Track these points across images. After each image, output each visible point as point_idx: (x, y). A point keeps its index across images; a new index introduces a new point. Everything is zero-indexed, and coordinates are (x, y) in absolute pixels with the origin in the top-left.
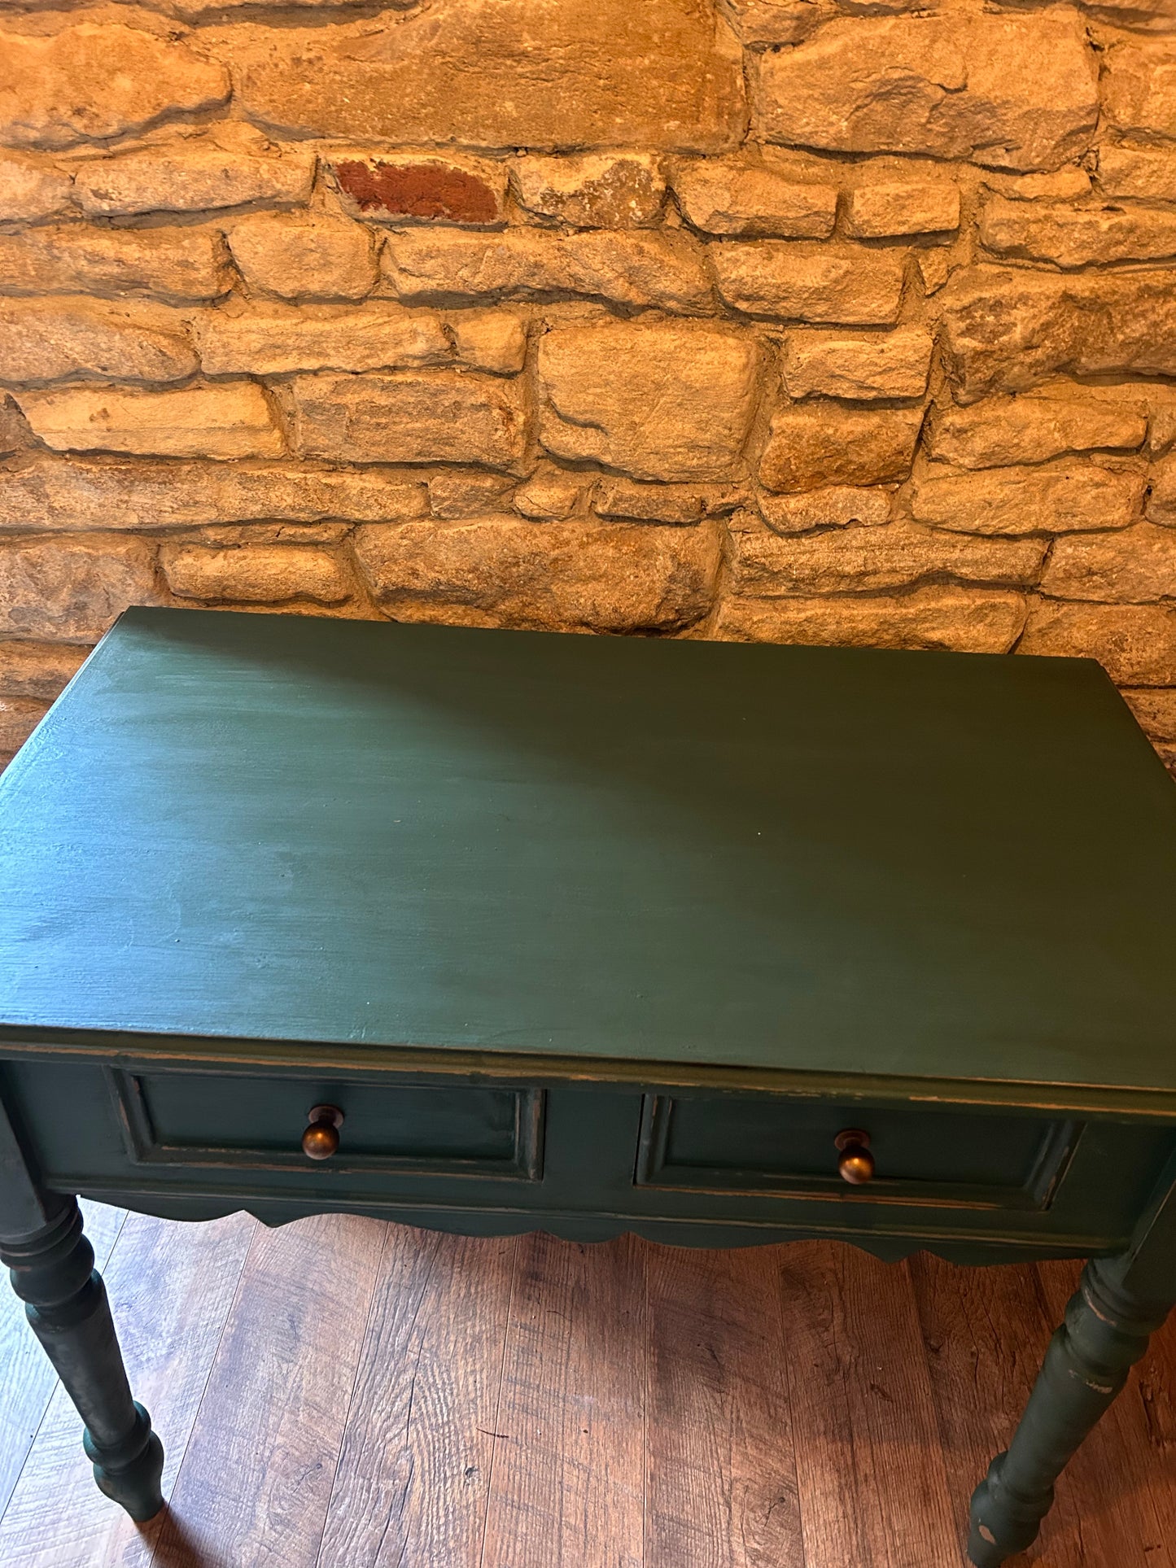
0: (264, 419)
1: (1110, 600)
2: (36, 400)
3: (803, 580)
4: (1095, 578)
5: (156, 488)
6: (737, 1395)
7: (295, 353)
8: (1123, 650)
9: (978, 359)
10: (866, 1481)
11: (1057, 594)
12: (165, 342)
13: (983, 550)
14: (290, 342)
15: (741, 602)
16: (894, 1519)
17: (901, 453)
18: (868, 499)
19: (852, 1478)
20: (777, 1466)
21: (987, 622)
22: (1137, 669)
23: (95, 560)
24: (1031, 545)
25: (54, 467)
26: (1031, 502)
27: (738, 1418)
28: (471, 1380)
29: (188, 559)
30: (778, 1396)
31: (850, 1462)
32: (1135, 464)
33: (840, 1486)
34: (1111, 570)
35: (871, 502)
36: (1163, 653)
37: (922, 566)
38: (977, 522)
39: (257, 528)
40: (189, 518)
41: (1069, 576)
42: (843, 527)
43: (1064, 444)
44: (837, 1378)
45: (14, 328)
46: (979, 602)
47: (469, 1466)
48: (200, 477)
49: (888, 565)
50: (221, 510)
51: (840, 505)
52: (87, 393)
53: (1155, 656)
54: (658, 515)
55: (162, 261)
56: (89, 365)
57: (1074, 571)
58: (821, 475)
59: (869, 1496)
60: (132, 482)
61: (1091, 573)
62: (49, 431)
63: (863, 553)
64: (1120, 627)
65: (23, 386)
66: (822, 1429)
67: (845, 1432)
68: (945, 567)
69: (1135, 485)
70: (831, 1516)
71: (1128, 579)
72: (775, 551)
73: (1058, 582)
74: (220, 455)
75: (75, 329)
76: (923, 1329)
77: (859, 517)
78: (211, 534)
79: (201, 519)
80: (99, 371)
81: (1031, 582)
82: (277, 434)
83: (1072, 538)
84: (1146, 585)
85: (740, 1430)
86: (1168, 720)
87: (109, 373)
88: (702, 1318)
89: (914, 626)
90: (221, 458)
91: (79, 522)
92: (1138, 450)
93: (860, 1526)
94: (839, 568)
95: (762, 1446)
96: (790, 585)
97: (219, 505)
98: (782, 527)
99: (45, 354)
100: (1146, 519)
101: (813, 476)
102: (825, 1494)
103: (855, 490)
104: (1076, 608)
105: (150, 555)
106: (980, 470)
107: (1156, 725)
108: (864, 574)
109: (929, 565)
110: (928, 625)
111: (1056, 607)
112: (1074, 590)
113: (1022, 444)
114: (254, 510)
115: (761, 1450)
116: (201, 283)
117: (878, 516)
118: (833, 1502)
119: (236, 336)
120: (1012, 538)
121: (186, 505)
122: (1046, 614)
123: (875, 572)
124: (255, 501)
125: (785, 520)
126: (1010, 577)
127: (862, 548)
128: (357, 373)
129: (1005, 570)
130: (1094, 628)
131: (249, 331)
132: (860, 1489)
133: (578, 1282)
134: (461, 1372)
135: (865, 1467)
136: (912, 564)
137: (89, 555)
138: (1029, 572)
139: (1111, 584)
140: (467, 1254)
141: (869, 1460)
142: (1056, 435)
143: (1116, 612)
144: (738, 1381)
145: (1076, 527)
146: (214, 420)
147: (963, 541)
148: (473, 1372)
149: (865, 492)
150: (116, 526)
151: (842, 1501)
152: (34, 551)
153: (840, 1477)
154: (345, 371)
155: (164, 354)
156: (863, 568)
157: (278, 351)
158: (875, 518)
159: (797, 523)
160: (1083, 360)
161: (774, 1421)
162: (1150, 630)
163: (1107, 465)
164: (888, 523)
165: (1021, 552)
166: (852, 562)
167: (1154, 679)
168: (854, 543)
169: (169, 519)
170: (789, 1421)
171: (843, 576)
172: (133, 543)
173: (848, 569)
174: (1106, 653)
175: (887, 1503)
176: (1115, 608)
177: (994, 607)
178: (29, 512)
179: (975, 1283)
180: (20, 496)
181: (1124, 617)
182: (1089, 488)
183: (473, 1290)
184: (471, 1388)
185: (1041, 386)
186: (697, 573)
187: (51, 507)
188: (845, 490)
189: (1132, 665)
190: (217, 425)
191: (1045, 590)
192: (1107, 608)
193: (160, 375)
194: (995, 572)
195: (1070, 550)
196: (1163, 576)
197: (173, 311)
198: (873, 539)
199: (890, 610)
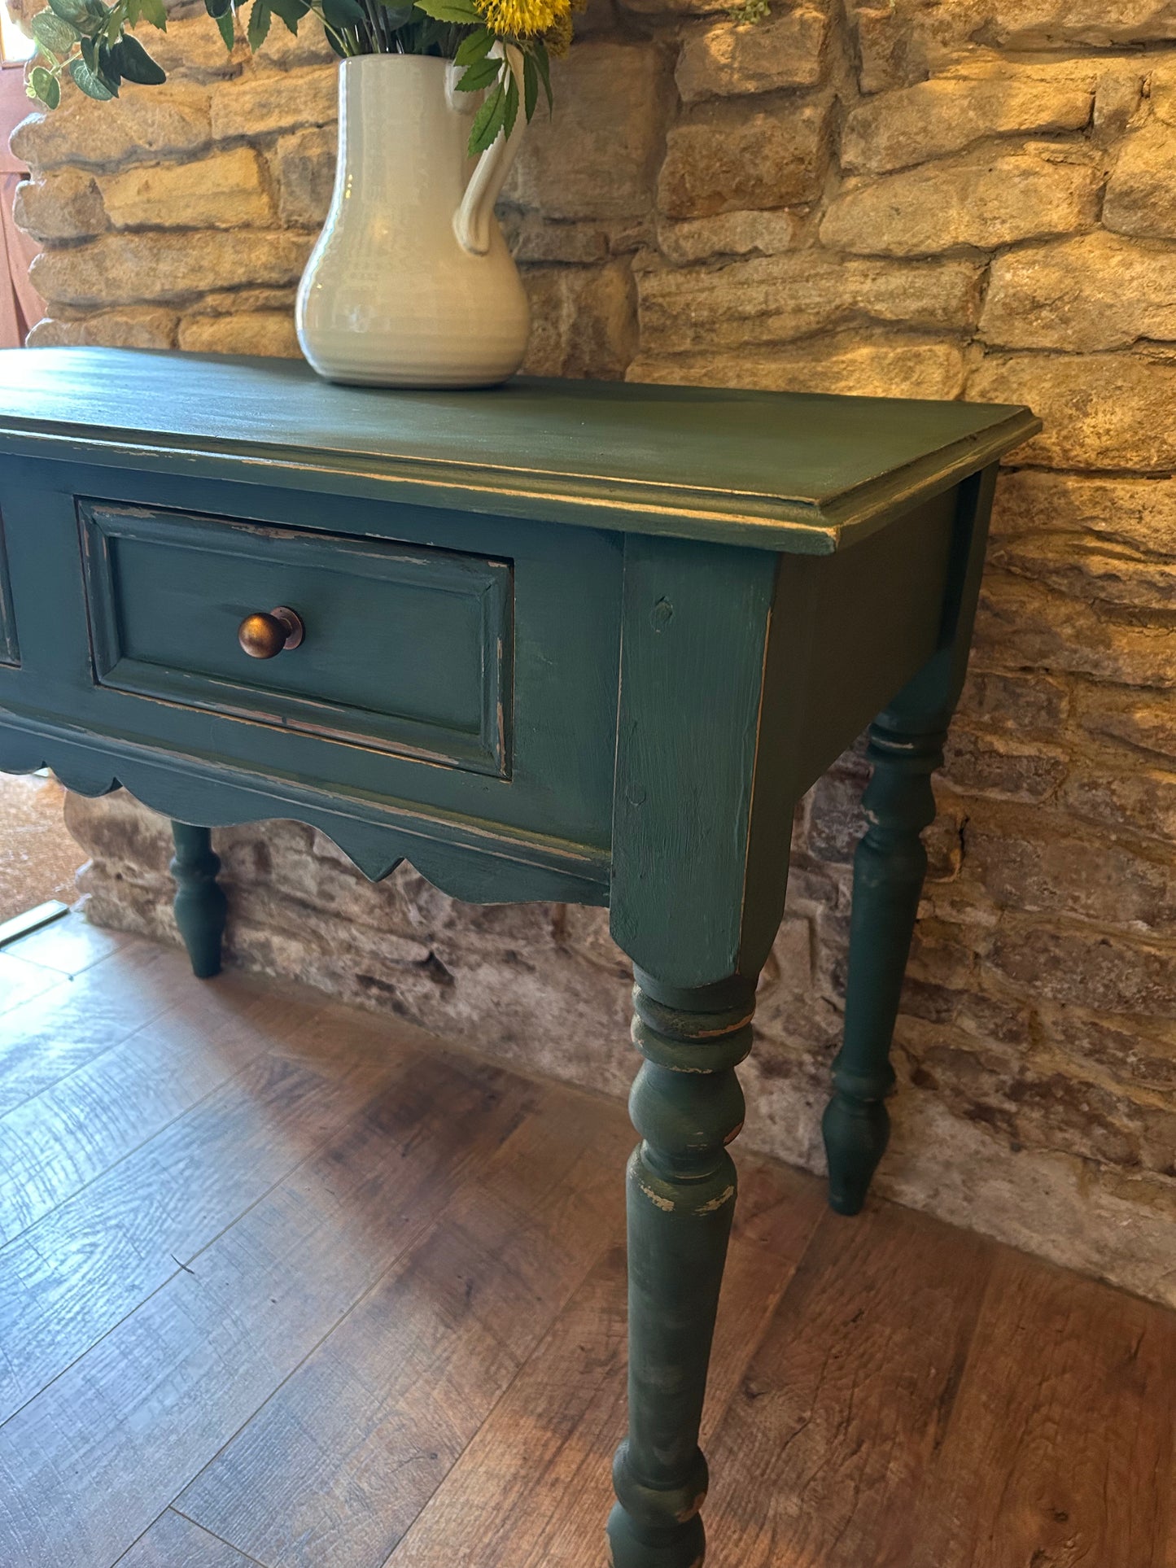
0: (254, 181)
1: (1069, 347)
2: (109, 181)
3: (702, 324)
4: (1044, 313)
5: (174, 254)
6: (465, 1337)
7: (277, 110)
8: (1086, 415)
9: (874, 29)
10: (553, 1485)
11: (999, 341)
12: (187, 110)
13: (898, 279)
14: (272, 99)
15: (649, 361)
16: (557, 1541)
17: (801, 160)
18: (769, 221)
19: (537, 1475)
20: (455, 1421)
21: (914, 379)
22: (1106, 441)
23: (130, 328)
24: (957, 269)
25: (114, 242)
26: (947, 206)
27: (448, 1359)
28: (203, 1214)
29: (195, 328)
30: (512, 1357)
31: (547, 1456)
32: (1085, 155)
33: (515, 1477)
34: (1060, 298)
35: (773, 225)
36: (1139, 416)
37: (830, 302)
38: (885, 238)
39: (244, 294)
40: (195, 284)
41: (1011, 313)
42: (746, 257)
43: (982, 124)
44: (599, 1370)
45: (96, 114)
46: (899, 350)
47: (137, 1283)
48: (208, 245)
49: (792, 303)
50: (217, 273)
51: (739, 230)
52: (140, 171)
53: (1128, 420)
54: (562, 255)
55: (191, 35)
56: (141, 142)
57: (1015, 304)
58: (718, 197)
59: (545, 1501)
60: (159, 250)
61: (1037, 306)
62: (114, 208)
63: (764, 288)
64: (1082, 382)
65: (101, 167)
66: (539, 1410)
67: (566, 1426)
68: (855, 303)
69: (1079, 177)
70: (478, 1500)
71: (1086, 312)
72: (673, 289)
73: (998, 323)
74: (224, 222)
75: (134, 109)
76: (751, 1368)
77: (760, 245)
78: (210, 300)
79: (203, 285)
80: (147, 146)
81: (960, 320)
82: (265, 199)
83: (1010, 258)
84: (1109, 318)
85: (441, 1370)
86: (1159, 522)
87: (154, 148)
88: (484, 1255)
89: (827, 384)
90: (224, 226)
91: (123, 294)
92: (1082, 129)
93: (507, 1526)
94: (740, 309)
95: (454, 1396)
96: (691, 333)
97: (217, 269)
98: (675, 255)
99: (114, 134)
100: (1103, 227)
101: (709, 197)
102: (490, 1475)
103: (756, 213)
104: (1026, 361)
105: (170, 325)
106: (891, 173)
107: (1144, 530)
108: (764, 314)
109: (838, 302)
110: (843, 384)
111: (1000, 361)
112: (1019, 335)
113: (930, 127)
114: (240, 275)
115: (449, 1398)
116: (217, 54)
117: (780, 240)
118: (493, 1487)
119: (234, 97)
120: (934, 259)
121: (193, 270)
122: (990, 370)
123: (778, 312)
124: (241, 264)
125: (677, 247)
126: (932, 313)
127: (762, 282)
128: (319, 126)
129: (925, 303)
130: (1047, 385)
131: (244, 93)
132: (538, 1489)
133: (377, 1177)
134: (200, 1205)
135: (562, 1471)
136: (818, 299)
137: (127, 323)
138: (954, 303)
139: (1065, 321)
140: (291, 1118)
141: (574, 1467)
142: (971, 114)
143: (1078, 364)
144: (477, 1327)
145: (1008, 238)
146: (219, 185)
147: (875, 268)
148: (210, 1211)
149: (766, 214)
150: (148, 296)
151: (506, 1491)
152: (94, 322)
153: (522, 1467)
154: (311, 125)
155: (184, 120)
156: (764, 306)
157: (265, 111)
158: (776, 244)
159: (690, 248)
160: (1000, 19)
161: (487, 1380)
162: (1119, 383)
163: (1045, 156)
164: (791, 252)
165: (945, 278)
166: (753, 299)
167: (1133, 460)
168: (756, 277)
169: (182, 285)
170: (504, 1387)
171: (744, 318)
172: (160, 312)
173: (749, 309)
174: (1066, 422)
175: (562, 1520)
176: (1077, 359)
177: (917, 355)
178: (94, 285)
179: (861, 1350)
180: (88, 269)
181: (1088, 369)
182: (1017, 180)
183: (269, 1147)
184: (196, 1221)
185: (958, 62)
186: (597, 320)
187: (107, 279)
188: (745, 213)
189: (1099, 435)
190: (220, 189)
191: (984, 338)
192: (1067, 359)
193: (181, 142)
194: (914, 305)
195: (1008, 276)
196: (1130, 304)
197: (202, 89)
198: (776, 270)
199: (801, 364)
